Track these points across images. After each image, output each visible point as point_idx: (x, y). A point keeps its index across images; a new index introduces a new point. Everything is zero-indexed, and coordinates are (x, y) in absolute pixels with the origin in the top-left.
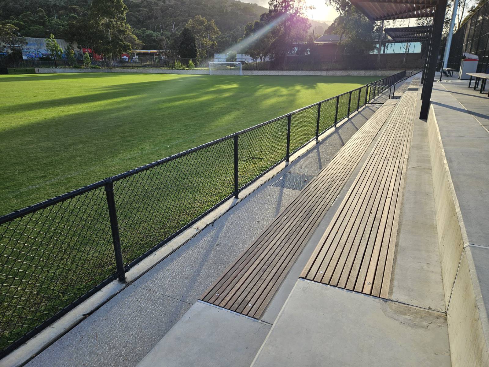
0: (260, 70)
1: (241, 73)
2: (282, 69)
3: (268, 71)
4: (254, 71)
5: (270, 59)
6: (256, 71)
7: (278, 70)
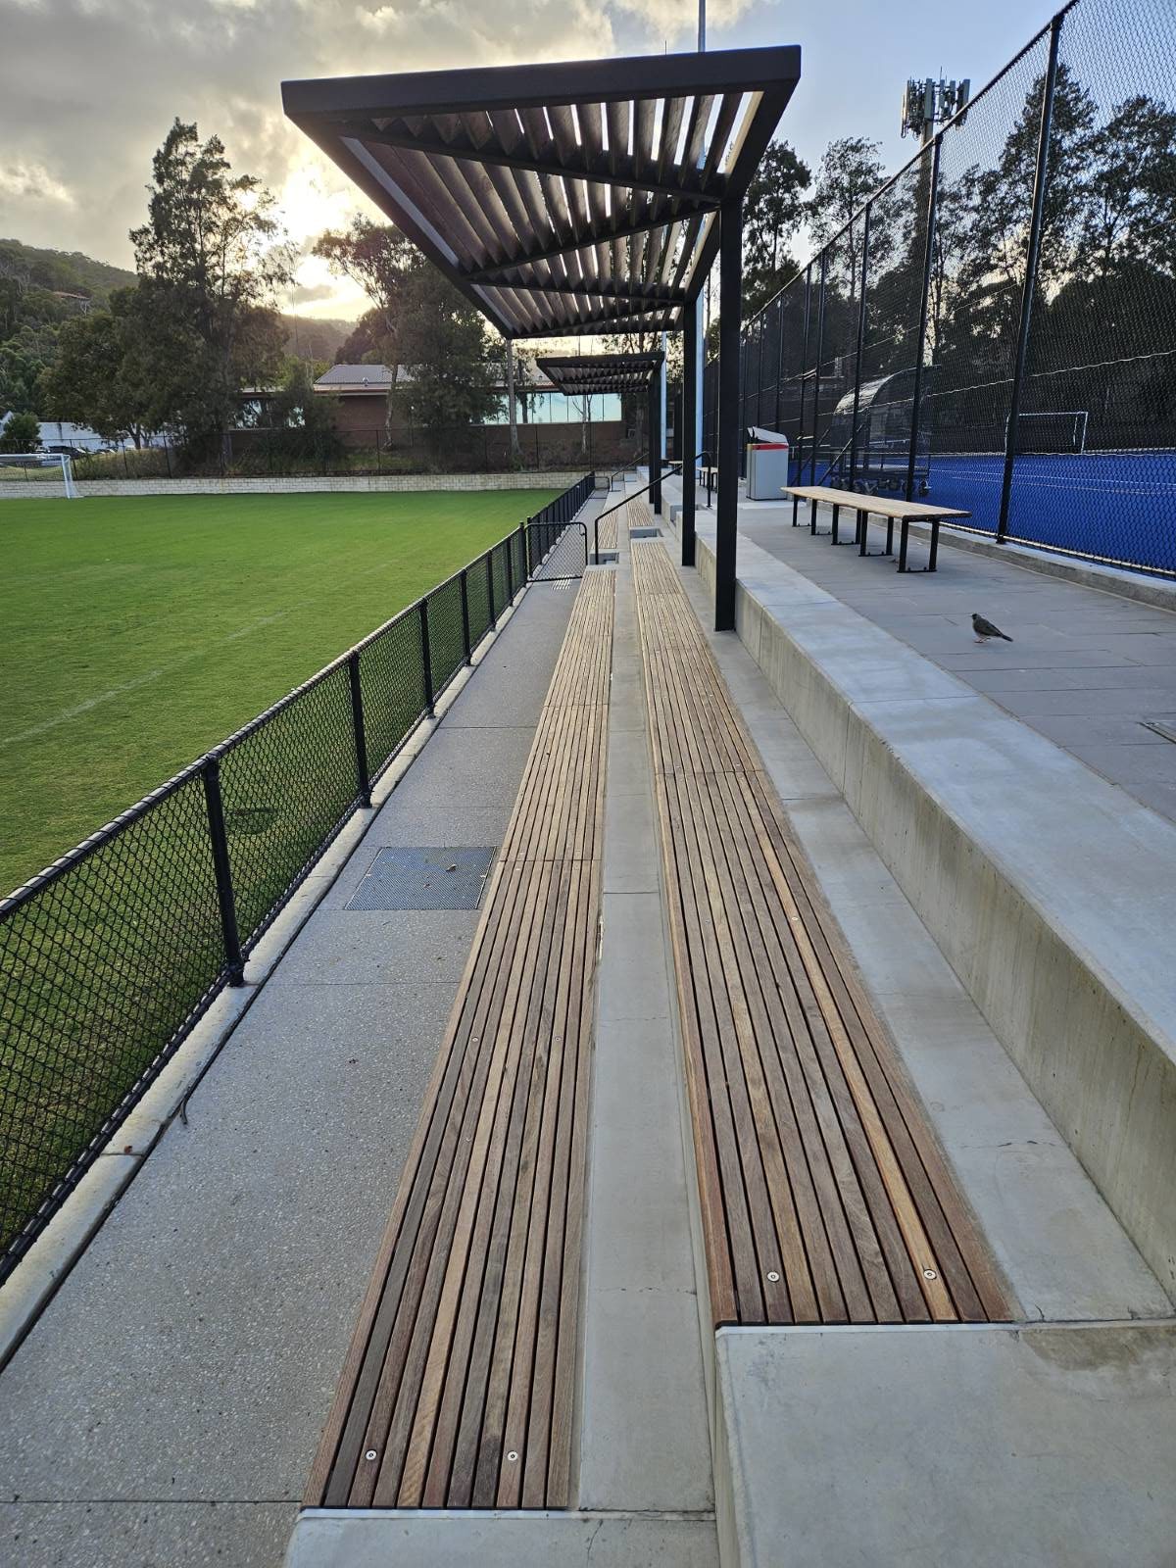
0: (139, 477)
1: (70, 489)
2: (220, 473)
3: (172, 481)
4: (120, 482)
5: (171, 441)
6: (127, 482)
7: (206, 475)
